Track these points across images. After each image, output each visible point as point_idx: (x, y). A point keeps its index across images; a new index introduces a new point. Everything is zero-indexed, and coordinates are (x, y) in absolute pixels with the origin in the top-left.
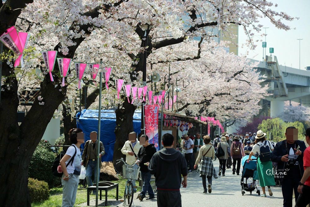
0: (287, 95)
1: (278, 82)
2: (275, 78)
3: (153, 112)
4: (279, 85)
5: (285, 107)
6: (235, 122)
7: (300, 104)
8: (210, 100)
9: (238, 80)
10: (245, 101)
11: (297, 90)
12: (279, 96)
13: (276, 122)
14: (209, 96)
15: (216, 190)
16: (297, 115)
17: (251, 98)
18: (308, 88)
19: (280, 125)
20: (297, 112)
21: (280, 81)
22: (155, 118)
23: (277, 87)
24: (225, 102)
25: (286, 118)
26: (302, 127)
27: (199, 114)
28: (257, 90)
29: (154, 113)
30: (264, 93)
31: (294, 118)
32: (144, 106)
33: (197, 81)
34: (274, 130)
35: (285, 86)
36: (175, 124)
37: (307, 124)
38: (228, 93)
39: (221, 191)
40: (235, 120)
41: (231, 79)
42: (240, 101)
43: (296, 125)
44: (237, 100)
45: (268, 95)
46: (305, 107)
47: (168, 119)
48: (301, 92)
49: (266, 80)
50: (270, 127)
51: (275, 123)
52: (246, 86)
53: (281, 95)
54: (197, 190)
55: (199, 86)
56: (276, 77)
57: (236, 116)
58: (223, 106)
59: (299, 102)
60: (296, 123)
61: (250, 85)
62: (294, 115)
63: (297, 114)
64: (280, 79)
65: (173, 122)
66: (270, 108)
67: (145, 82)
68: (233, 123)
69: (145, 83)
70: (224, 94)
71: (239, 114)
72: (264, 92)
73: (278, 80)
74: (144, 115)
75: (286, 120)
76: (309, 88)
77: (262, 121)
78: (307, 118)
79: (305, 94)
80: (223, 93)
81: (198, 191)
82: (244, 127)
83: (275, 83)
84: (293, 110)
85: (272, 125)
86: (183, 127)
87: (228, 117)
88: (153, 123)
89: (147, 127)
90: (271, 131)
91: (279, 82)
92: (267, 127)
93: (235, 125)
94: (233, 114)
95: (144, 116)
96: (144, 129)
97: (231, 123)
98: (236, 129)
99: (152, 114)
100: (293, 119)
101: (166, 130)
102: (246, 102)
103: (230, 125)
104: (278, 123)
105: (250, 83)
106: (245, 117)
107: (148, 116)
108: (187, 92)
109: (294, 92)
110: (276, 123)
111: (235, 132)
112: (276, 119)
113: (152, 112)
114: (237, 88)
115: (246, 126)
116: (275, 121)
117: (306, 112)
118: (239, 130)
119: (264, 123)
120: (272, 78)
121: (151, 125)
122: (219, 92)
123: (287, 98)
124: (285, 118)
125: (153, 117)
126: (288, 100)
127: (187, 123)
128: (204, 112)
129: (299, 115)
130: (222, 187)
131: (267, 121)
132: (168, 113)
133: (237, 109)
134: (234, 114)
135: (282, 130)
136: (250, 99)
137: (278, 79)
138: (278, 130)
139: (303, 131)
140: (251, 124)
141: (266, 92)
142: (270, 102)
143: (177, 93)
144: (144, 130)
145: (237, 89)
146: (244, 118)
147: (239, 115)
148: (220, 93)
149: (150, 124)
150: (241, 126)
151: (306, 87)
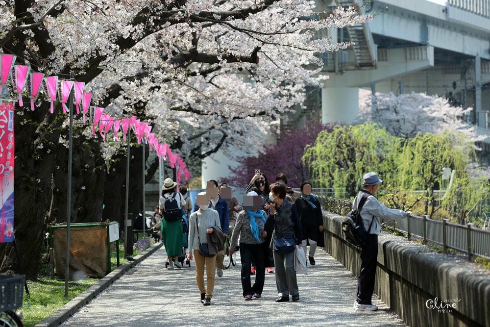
0: (374, 64)
6: (224, 143)
11: (395, 54)
16: (406, 121)
18: (423, 47)
35: (369, 37)
40: (225, 137)
48: (406, 59)
53: (359, 62)
68: (219, 146)
76: (426, 49)
78: (437, 128)
79: (415, 66)
82: (257, 155)
93: (224, 152)
97: (214, 146)
98: (230, 168)
100: (396, 133)
103: (208, 153)
109: (386, 60)
111: (227, 174)
118: (238, 170)
129: (414, 120)
150: (246, 155)
151: (420, 45)
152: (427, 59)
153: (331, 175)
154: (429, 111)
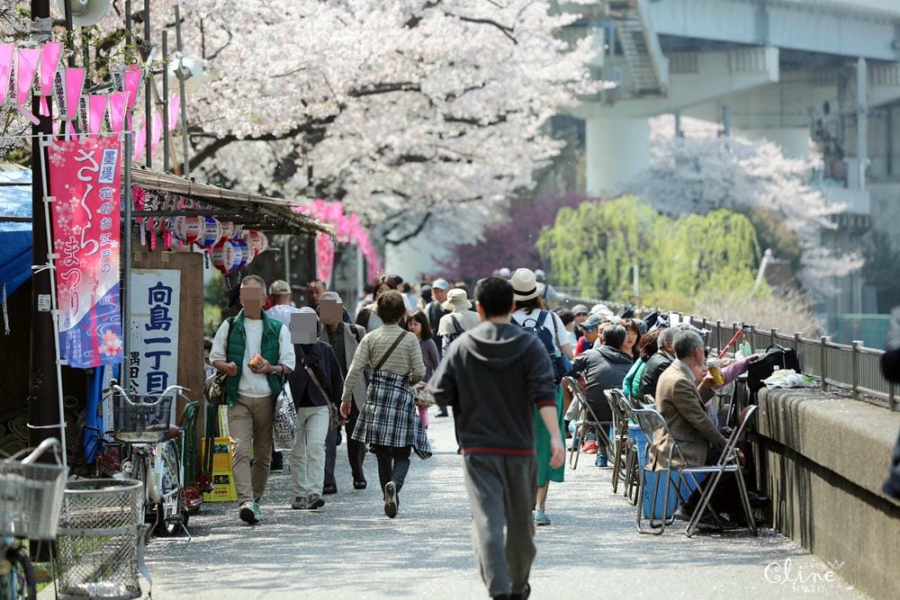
0: (663, 90)
1: (620, 30)
2: (607, 11)
3: (95, 176)
4: (627, 44)
5: (652, 145)
6: (428, 224)
7: (721, 127)
8: (331, 119)
9: (457, 18)
10: (485, 121)
11: (711, 61)
12: (629, 95)
13: (621, 218)
14: (326, 99)
15: (438, 565)
16: (713, 182)
17: (513, 103)
18: (759, 50)
19: (640, 230)
20: (713, 167)
21: (629, 23)
22: (106, 209)
23: (619, 50)
24: (393, 127)
25: (662, 196)
26: (747, 236)
27: (275, 187)
28: (543, 66)
29: (101, 181)
30: (573, 81)
31: (701, 194)
32: (46, 148)
33: (263, 27)
34: (613, 255)
35: (654, 46)
36: (191, 239)
37: (761, 220)
38: (415, 80)
39: (465, 568)
40: (429, 215)
41: (421, 14)
42: (463, 120)
43: (716, 226)
44: (450, 119)
45: (592, 89)
46: (750, 139)
47: (159, 212)
48: (730, 70)
49: (580, 16)
50: (595, 242)
51: (616, 222)
52: (493, 47)
53: (638, 87)
54: (339, 572)
55: (275, 50)
56: (613, 7)
57: (438, 196)
58: (383, 145)
59: (718, 122)
60: (716, 217)
61: (516, 43)
62: (700, 182)
63: (713, 175)
64: (631, 14)
65: (181, 226)
66: (582, 154)
67: (46, 23)
68: (420, 228)
69: (48, 28)
70: (396, 87)
71: (452, 183)
72: (576, 75)
73: (624, 19)
74: (49, 195)
75: (666, 208)
76: (764, 53)
77: (554, 216)
78: (760, 193)
79: (743, 81)
80: (391, 85)
81: (348, 577)
82: (474, 243)
83: (607, 31)
84: (696, 160)
85: (605, 230)
86: (229, 251)
87: (401, 199)
88: (94, 233)
89: (63, 256)
90: (602, 260)
91: (625, 26)
92: (582, 239)
93: (428, 238)
94: (421, 184)
95: (47, 199)
96: (51, 266)
97: (412, 228)
98: (433, 258)
99: (90, 187)
100: (695, 201)
101: (152, 268)
102: (490, 124)
103: (407, 238)
104: (633, 222)
105: (512, 30)
106: (479, 198)
107: (66, 197)
108: (225, 80)
109: (696, 71)
110: (621, 224)
112: (619, 201)
113: (89, 178)
114: (451, 57)
115: (483, 240)
116: (619, 212)
117: (754, 167)
118: (446, 261)
119: (568, 225)
120: (595, 12)
121: (83, 246)
122: (370, 79)
123: (662, 103)
124: (657, 196)
125: (94, 201)
126: (668, 111)
127: (244, 228)
128: (295, 176)
129: (725, 180)
130: (460, 548)
131: (579, 214)
132: (159, 184)
133: (447, 159)
134: (430, 186)
135: (650, 252)
136: (508, 112)
137: (619, 14)
138: (631, 255)
139: (752, 257)
140: (502, 228)
141: (583, 77)
142: (581, 124)
143: (182, 86)
144: (48, 270)
145: (452, 64)
146: (476, 202)
147: (452, 188)
148: (377, 82)
149: (78, 238)
150: (459, 242)
151: (753, 46)
152: (765, 71)
153: (575, 269)
154: (748, 165)
